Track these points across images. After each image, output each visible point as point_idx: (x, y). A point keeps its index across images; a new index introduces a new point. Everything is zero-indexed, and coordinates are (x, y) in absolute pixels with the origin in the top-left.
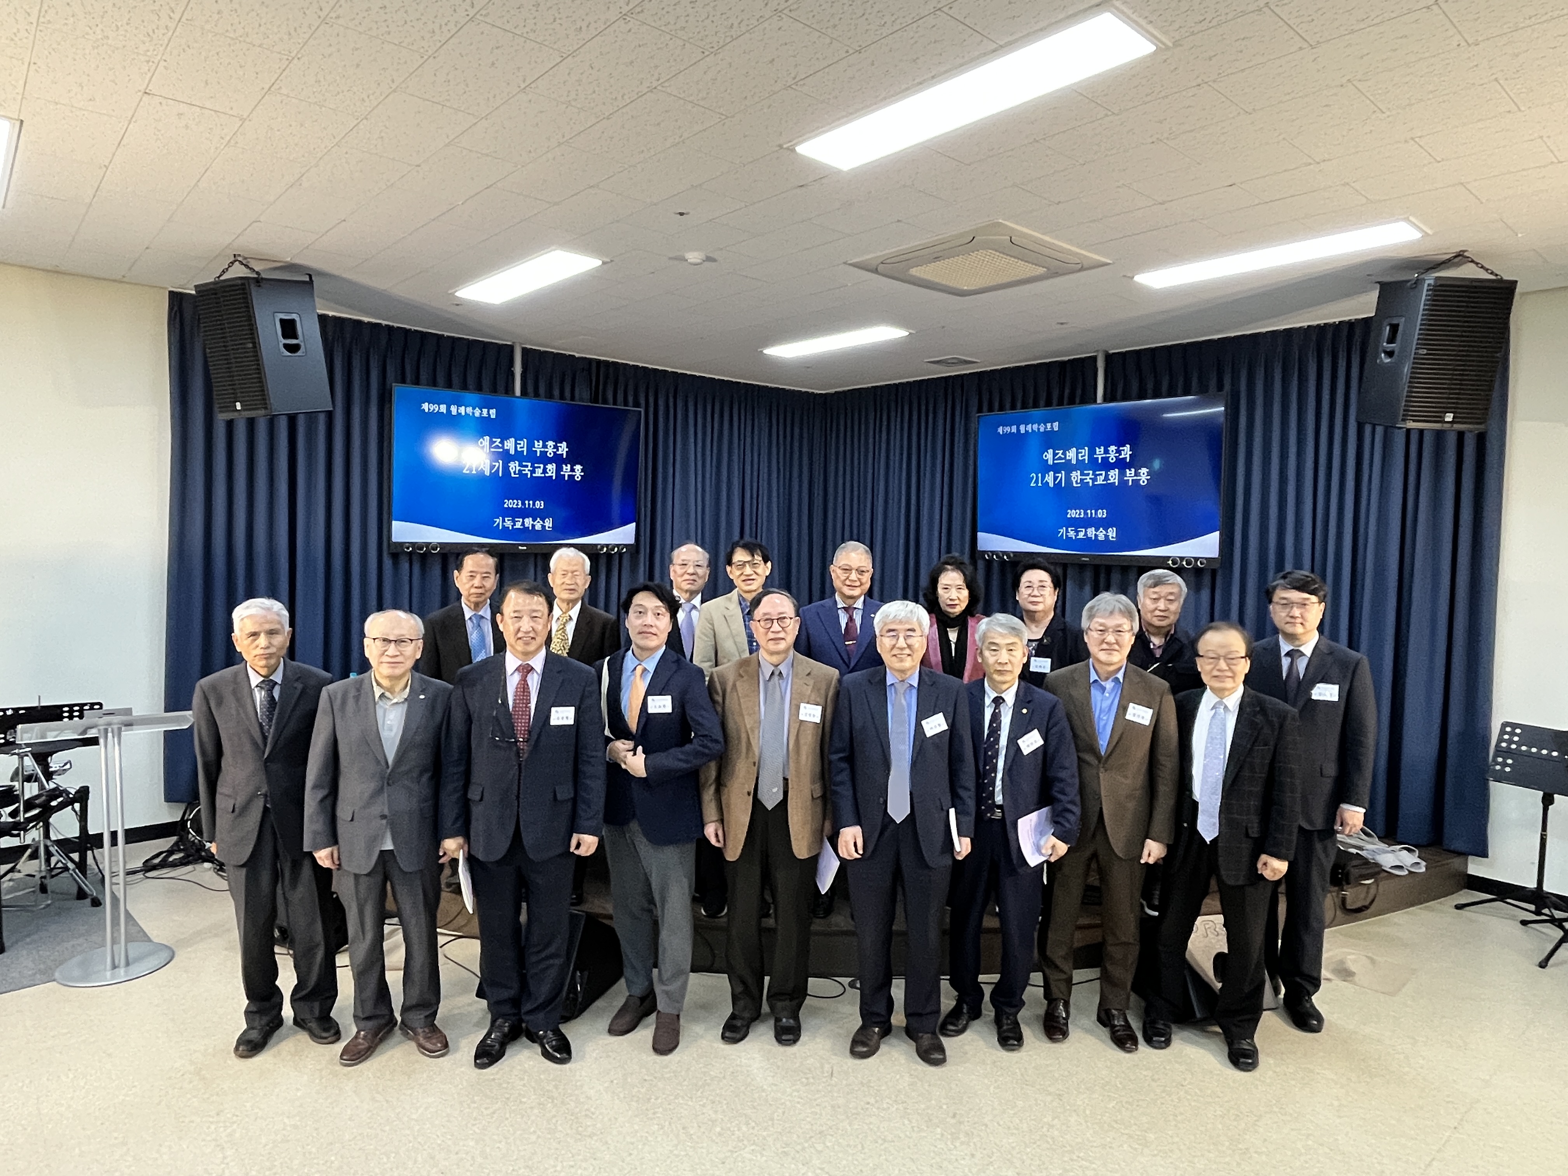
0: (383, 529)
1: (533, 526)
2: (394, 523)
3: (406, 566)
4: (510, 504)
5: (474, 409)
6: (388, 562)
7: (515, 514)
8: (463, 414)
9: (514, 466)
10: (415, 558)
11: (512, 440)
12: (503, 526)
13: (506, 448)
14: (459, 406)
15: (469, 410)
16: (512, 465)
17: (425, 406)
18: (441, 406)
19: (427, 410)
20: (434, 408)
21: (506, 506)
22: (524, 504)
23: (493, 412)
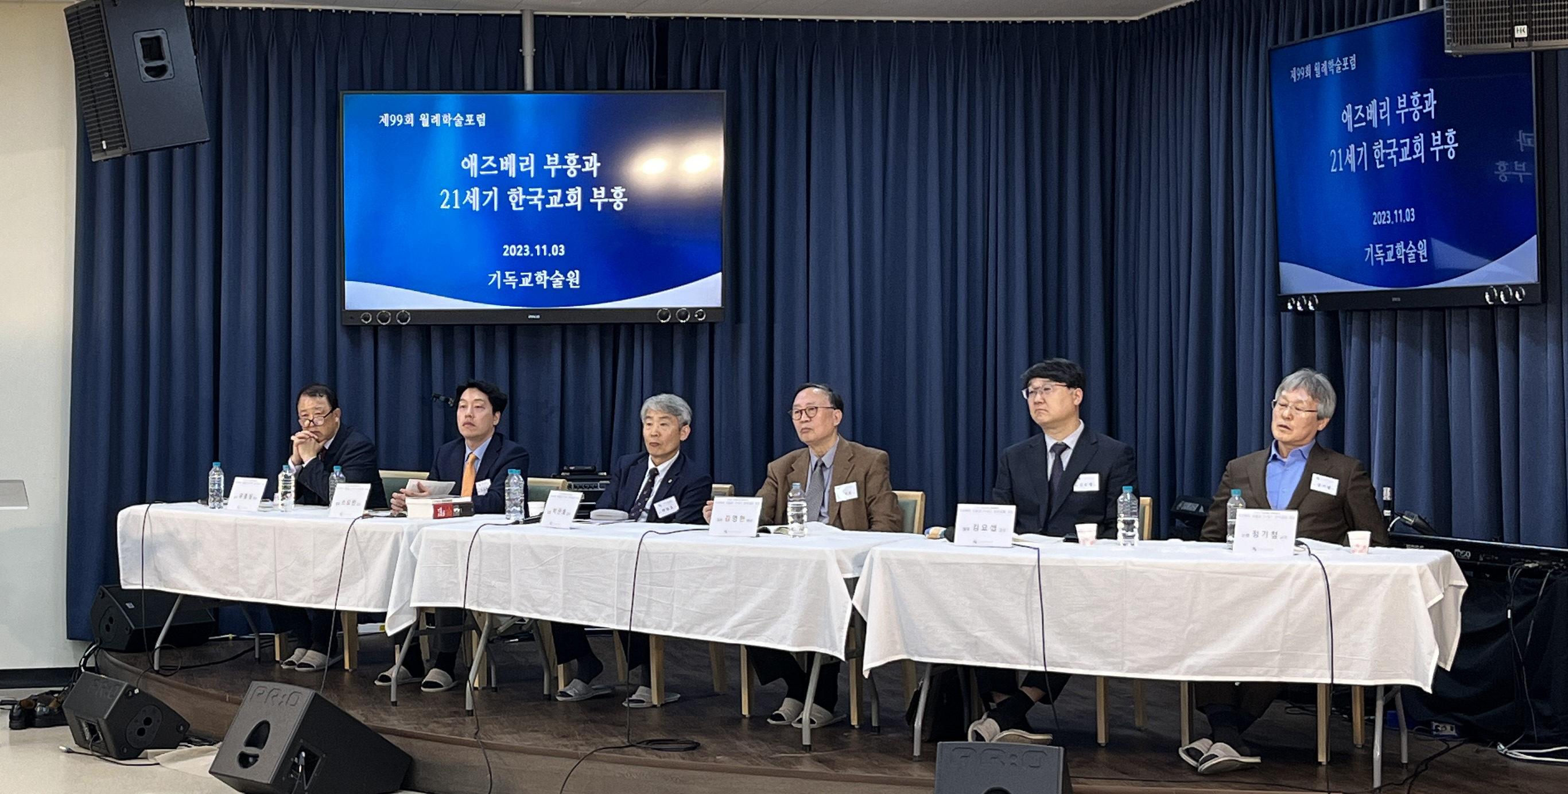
0: (336, 294)
1: (550, 283)
2: (346, 283)
3: (368, 344)
4: (511, 250)
5: (453, 116)
6: (343, 340)
7: (519, 266)
8: (438, 124)
9: (516, 196)
10: (381, 334)
11: (512, 157)
12: (503, 283)
13: (502, 168)
14: (432, 113)
15: (447, 119)
16: (512, 192)
17: (385, 119)
18: (407, 116)
19: (387, 125)
20: (398, 119)
21: (505, 254)
22: (533, 250)
23: (482, 119)
